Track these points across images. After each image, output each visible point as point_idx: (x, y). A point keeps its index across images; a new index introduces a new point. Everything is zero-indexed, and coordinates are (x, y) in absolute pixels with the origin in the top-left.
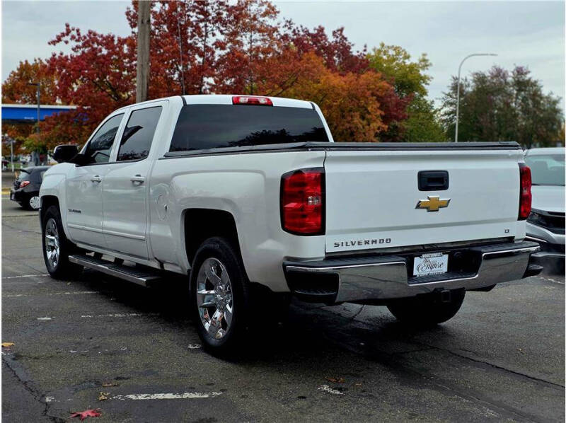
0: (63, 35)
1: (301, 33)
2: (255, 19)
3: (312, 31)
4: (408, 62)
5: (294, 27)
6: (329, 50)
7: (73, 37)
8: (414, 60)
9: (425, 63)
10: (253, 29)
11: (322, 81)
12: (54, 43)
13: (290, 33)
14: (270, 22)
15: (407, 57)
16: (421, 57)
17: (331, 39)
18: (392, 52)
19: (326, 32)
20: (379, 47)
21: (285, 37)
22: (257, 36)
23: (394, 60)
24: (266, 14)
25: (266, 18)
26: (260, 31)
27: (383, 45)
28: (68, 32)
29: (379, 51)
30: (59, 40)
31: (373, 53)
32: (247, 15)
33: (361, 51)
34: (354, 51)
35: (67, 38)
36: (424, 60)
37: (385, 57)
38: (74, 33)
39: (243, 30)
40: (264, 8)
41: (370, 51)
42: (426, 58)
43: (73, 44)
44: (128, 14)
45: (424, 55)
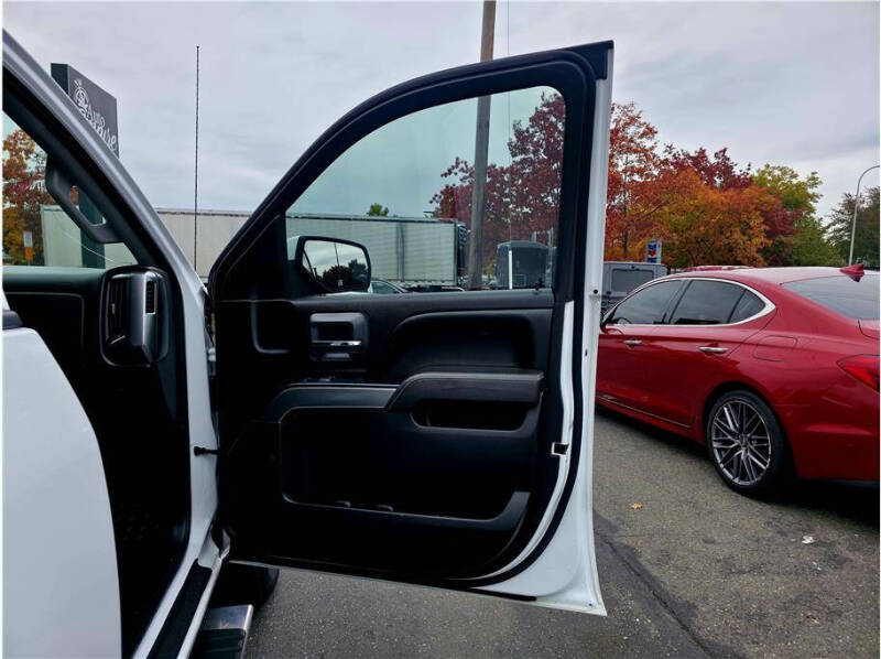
0: (453, 167)
1: (682, 157)
2: (631, 141)
3: (693, 154)
4: (795, 181)
5: (674, 151)
6: (711, 171)
7: (462, 170)
8: (802, 178)
9: (814, 181)
10: (630, 150)
11: (699, 197)
12: (445, 175)
13: (670, 157)
14: (647, 143)
15: (795, 176)
16: (810, 176)
17: (713, 160)
18: (777, 173)
19: (707, 153)
20: (763, 168)
21: (665, 162)
22: (633, 157)
23: (780, 180)
24: (643, 135)
25: (644, 140)
26: (636, 152)
27: (768, 166)
28: (457, 164)
29: (764, 172)
30: (450, 172)
31: (756, 175)
32: (623, 138)
33: (744, 170)
34: (737, 171)
35: (456, 170)
36: (814, 179)
37: (770, 178)
38: (462, 165)
39: (620, 153)
40: (641, 130)
41: (753, 172)
42: (816, 176)
43: (461, 175)
44: (510, 144)
45: (813, 173)
